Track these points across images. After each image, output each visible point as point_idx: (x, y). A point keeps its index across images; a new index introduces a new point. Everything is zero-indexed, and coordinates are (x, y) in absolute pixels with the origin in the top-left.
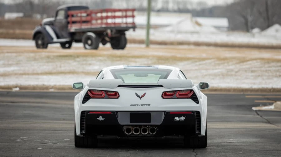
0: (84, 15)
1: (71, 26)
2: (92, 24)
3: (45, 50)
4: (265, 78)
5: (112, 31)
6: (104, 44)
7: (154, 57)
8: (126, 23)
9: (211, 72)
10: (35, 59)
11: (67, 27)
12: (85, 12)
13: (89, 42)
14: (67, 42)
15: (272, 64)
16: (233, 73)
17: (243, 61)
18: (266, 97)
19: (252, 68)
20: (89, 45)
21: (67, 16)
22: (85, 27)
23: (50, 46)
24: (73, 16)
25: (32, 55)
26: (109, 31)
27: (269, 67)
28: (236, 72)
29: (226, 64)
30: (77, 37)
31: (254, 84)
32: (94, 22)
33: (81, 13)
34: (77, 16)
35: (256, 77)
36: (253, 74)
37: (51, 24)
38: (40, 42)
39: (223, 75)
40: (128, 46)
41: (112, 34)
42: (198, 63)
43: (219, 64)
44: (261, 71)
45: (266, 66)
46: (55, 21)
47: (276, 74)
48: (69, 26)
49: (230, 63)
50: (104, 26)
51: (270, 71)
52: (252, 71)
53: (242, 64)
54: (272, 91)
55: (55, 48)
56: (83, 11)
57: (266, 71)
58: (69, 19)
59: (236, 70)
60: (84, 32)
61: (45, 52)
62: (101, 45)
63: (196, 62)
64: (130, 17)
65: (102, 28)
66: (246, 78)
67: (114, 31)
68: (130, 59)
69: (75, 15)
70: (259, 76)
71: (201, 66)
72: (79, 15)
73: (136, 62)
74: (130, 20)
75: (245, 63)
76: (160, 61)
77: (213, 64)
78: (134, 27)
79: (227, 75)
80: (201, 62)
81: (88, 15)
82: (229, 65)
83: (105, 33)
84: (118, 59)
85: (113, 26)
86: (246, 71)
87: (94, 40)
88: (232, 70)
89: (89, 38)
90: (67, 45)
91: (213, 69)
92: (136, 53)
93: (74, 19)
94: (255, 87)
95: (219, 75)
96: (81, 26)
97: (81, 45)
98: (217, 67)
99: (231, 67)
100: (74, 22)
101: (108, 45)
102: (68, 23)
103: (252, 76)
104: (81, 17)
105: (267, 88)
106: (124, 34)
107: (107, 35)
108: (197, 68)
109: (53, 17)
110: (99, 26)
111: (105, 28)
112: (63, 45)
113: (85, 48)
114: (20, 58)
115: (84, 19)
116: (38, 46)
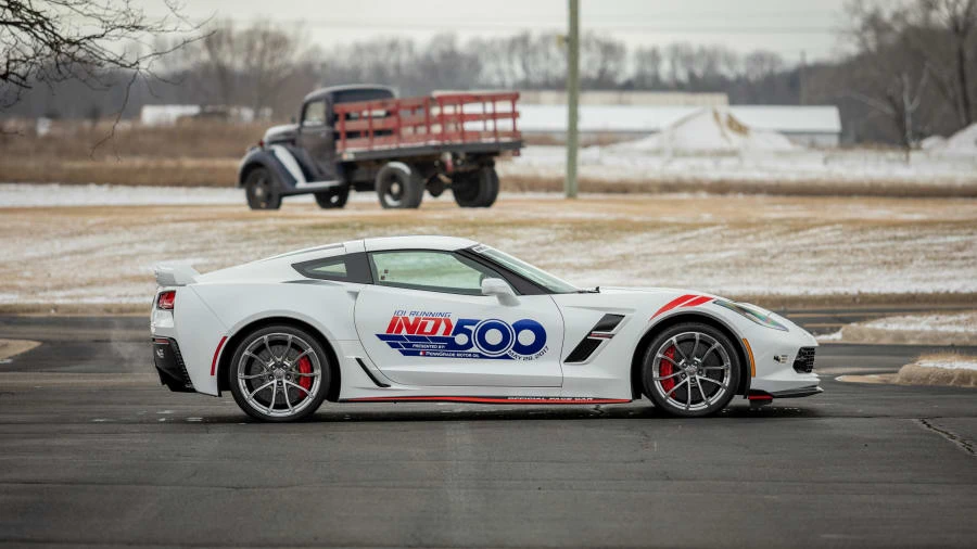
0: (381, 112)
1: (345, 146)
2: (400, 139)
3: (273, 213)
4: (844, 268)
5: (455, 157)
6: (435, 194)
7: (564, 222)
8: (495, 133)
9: (709, 257)
10: (249, 237)
11: (334, 147)
12: (383, 106)
13: (395, 188)
14: (333, 191)
15: (872, 234)
16: (765, 259)
17: (797, 227)
18: (839, 315)
19: (816, 245)
20: (396, 197)
21: (332, 119)
22: (381, 146)
23: (286, 200)
24: (348, 117)
25: (240, 225)
26: (448, 157)
27: (862, 241)
28: (774, 257)
29: (751, 237)
30: (360, 176)
31: (814, 284)
32: (408, 131)
33: (370, 109)
34: (361, 117)
35: (821, 268)
36: (814, 261)
37: (288, 140)
38: (259, 192)
39: (737, 264)
40: (502, 196)
41: (455, 164)
42: (678, 237)
43: (732, 238)
44: (838, 251)
45: (856, 238)
46: (299, 130)
47: (875, 260)
48: (339, 144)
49: (762, 235)
50: (433, 142)
51: (862, 250)
52: (815, 254)
53: (793, 235)
54: (858, 300)
55: (301, 208)
56: (375, 102)
57: (852, 252)
58: (338, 127)
59: (775, 251)
60: (380, 161)
61: (275, 217)
62: (427, 197)
63: (674, 232)
64: (504, 115)
65: (427, 147)
66: (797, 271)
67: (462, 156)
68: (501, 230)
69: (353, 114)
70: (830, 265)
71: (685, 243)
72: (365, 113)
73: (514, 237)
74: (505, 124)
75: (801, 234)
76: (579, 234)
77: (718, 237)
78: (516, 144)
79: (749, 264)
80: (687, 235)
81: (389, 114)
82: (759, 240)
83: (437, 163)
84: (470, 230)
85: (459, 141)
86: (799, 253)
87: (407, 182)
88: (765, 253)
89: (394, 177)
90: (334, 199)
91: (715, 251)
92: (519, 214)
93: (351, 126)
94: (815, 291)
95: (728, 265)
96: (371, 144)
97: (372, 197)
98: (726, 245)
99: (763, 245)
100: (351, 135)
101: (448, 196)
102: (336, 136)
103: (812, 265)
104: (370, 118)
105: (846, 294)
106: (492, 164)
107: (443, 165)
108: (673, 248)
109: (293, 121)
110: (421, 144)
111: (436, 147)
112: (324, 199)
113: (385, 205)
114: (208, 235)
115: (378, 125)
116: (253, 202)
